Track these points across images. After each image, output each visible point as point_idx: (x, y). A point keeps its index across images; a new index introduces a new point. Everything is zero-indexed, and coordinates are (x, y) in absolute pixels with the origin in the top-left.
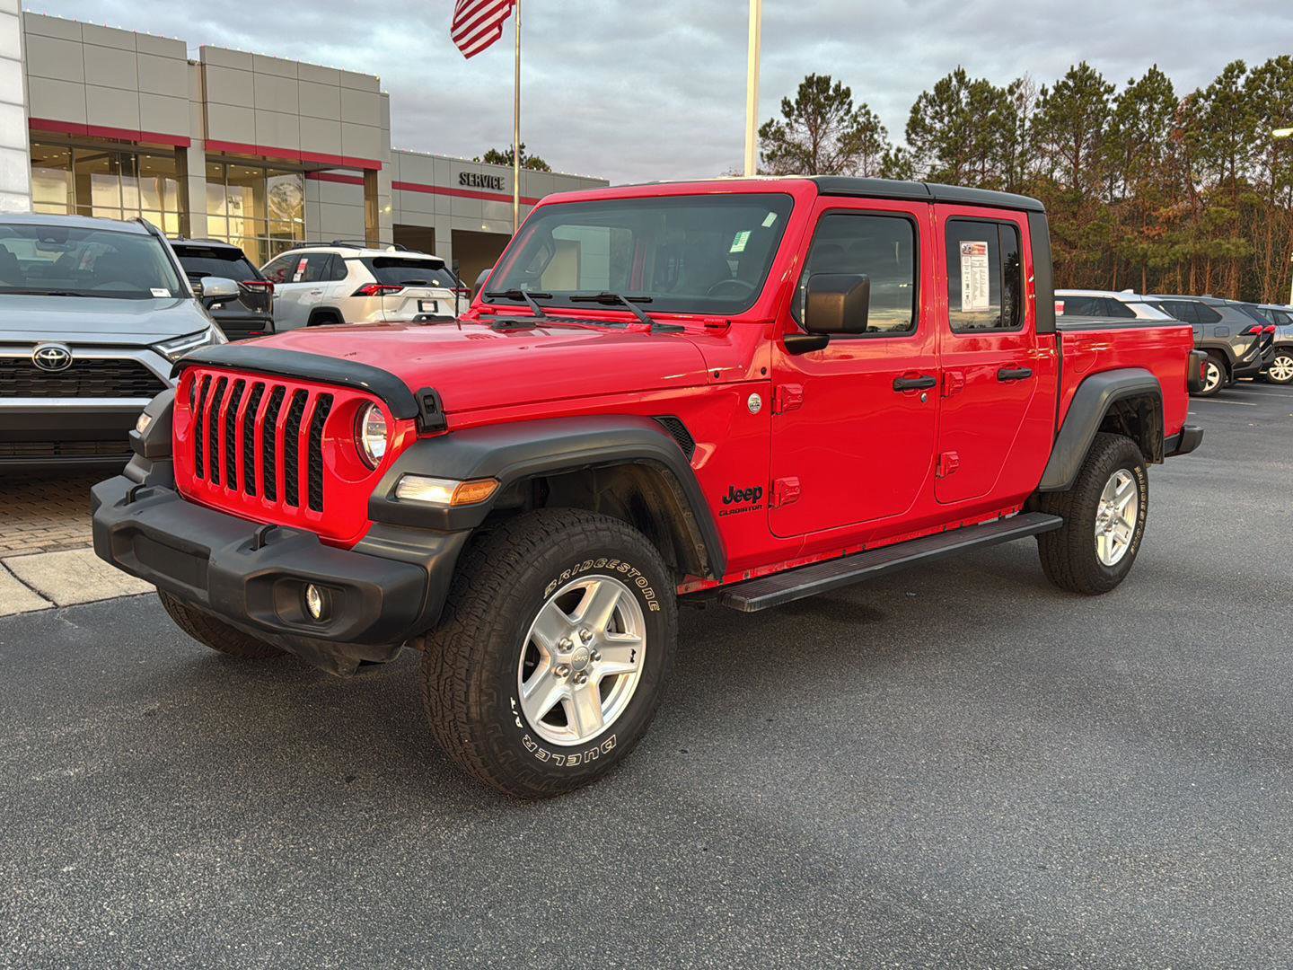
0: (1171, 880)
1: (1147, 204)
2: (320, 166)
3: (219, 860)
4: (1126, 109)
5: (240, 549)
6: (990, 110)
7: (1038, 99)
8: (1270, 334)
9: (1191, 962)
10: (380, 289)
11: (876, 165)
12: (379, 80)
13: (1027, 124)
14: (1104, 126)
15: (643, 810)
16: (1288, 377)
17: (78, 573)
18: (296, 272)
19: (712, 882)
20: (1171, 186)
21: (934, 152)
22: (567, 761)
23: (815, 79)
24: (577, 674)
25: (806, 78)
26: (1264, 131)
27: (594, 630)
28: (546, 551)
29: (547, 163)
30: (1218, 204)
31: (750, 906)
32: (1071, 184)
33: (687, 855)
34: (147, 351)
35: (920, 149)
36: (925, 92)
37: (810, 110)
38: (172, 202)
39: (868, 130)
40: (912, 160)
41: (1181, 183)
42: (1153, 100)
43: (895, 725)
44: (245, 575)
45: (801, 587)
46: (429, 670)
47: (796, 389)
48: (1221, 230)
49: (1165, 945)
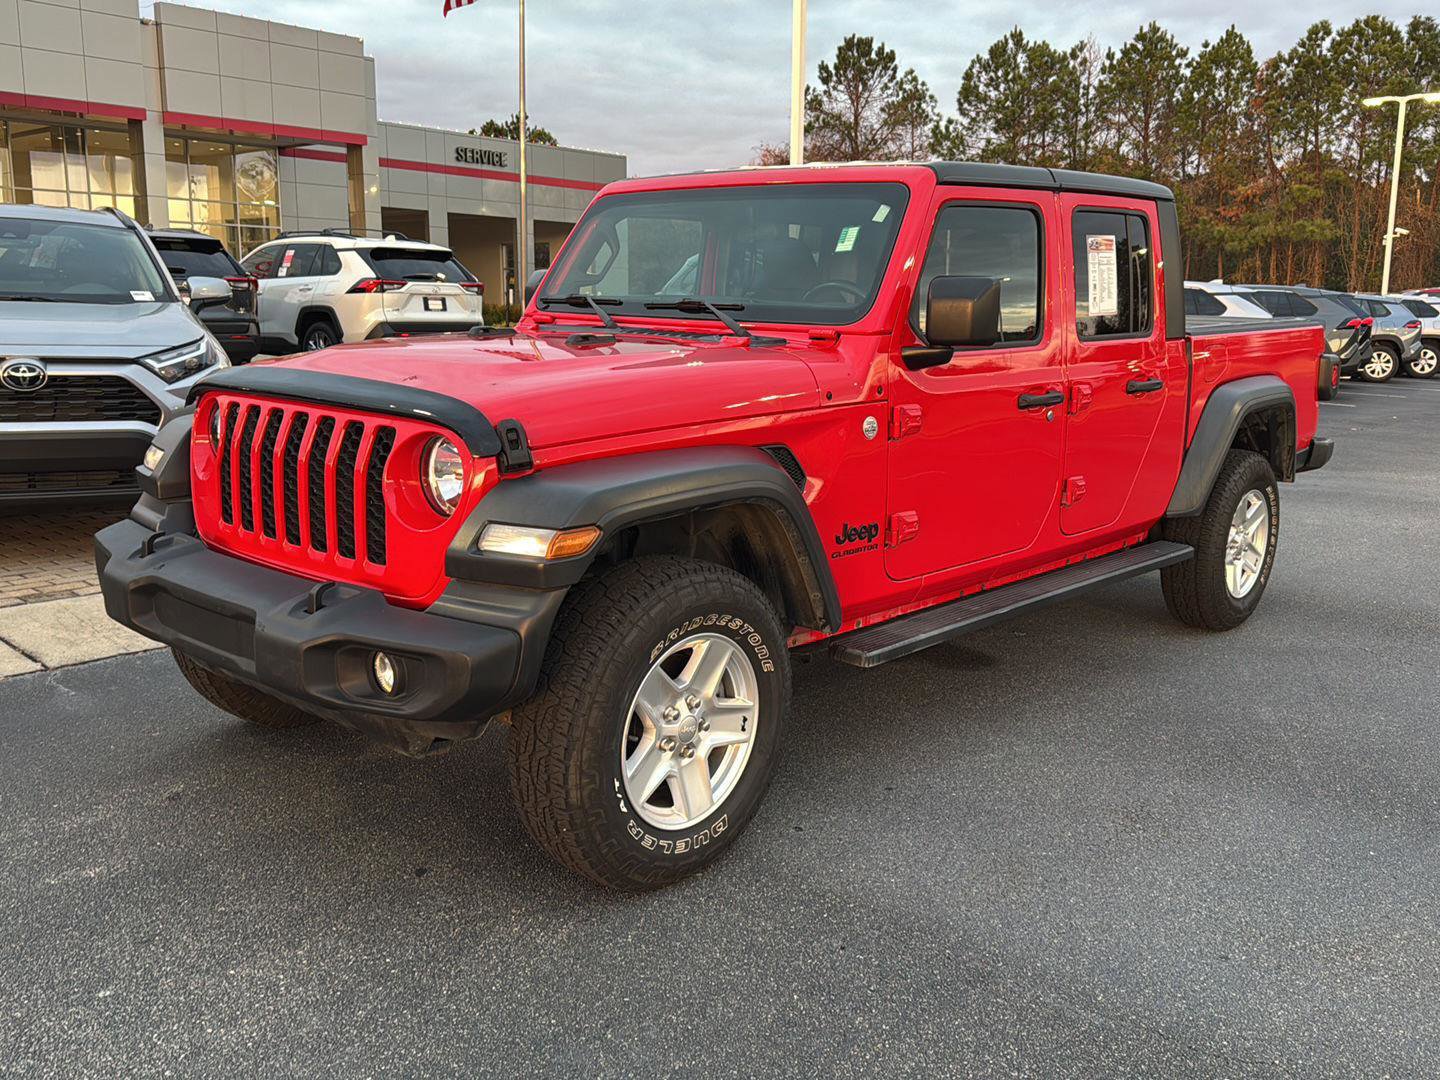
0: (1369, 969)
1: (1224, 182)
2: (297, 141)
3: (282, 977)
4: (1201, 75)
5: (293, 612)
6: (1050, 76)
7: (1103, 64)
8: (1367, 327)
9: (1410, 1067)
10: (380, 285)
11: (924, 138)
12: (362, 43)
13: (1092, 92)
14: (1176, 94)
15: (764, 902)
16: (1386, 374)
17: (66, 628)
18: (280, 265)
19: (858, 988)
20: (1250, 161)
21: (990, 123)
22: (675, 847)
23: (856, 40)
24: (683, 747)
25: (845, 39)
26: (1351, 99)
27: (701, 696)
28: (651, 608)
29: (553, 136)
30: (1301, 181)
31: (906, 1017)
32: (1140, 159)
33: (823, 956)
34: (134, 366)
35: (973, 120)
36: (978, 56)
37: (850, 76)
38: (126, 184)
39: (915, 99)
40: (965, 133)
41: (1260, 158)
42: (1230, 65)
43: (1030, 791)
44: (300, 644)
45: (923, 636)
46: (518, 749)
47: (914, 410)
48: (1304, 211)
49: (1377, 1047)
